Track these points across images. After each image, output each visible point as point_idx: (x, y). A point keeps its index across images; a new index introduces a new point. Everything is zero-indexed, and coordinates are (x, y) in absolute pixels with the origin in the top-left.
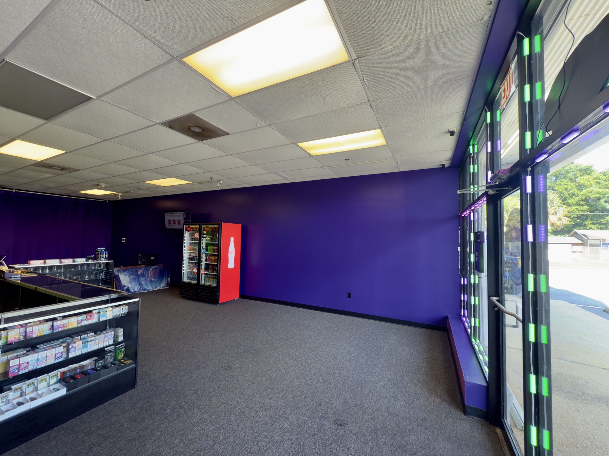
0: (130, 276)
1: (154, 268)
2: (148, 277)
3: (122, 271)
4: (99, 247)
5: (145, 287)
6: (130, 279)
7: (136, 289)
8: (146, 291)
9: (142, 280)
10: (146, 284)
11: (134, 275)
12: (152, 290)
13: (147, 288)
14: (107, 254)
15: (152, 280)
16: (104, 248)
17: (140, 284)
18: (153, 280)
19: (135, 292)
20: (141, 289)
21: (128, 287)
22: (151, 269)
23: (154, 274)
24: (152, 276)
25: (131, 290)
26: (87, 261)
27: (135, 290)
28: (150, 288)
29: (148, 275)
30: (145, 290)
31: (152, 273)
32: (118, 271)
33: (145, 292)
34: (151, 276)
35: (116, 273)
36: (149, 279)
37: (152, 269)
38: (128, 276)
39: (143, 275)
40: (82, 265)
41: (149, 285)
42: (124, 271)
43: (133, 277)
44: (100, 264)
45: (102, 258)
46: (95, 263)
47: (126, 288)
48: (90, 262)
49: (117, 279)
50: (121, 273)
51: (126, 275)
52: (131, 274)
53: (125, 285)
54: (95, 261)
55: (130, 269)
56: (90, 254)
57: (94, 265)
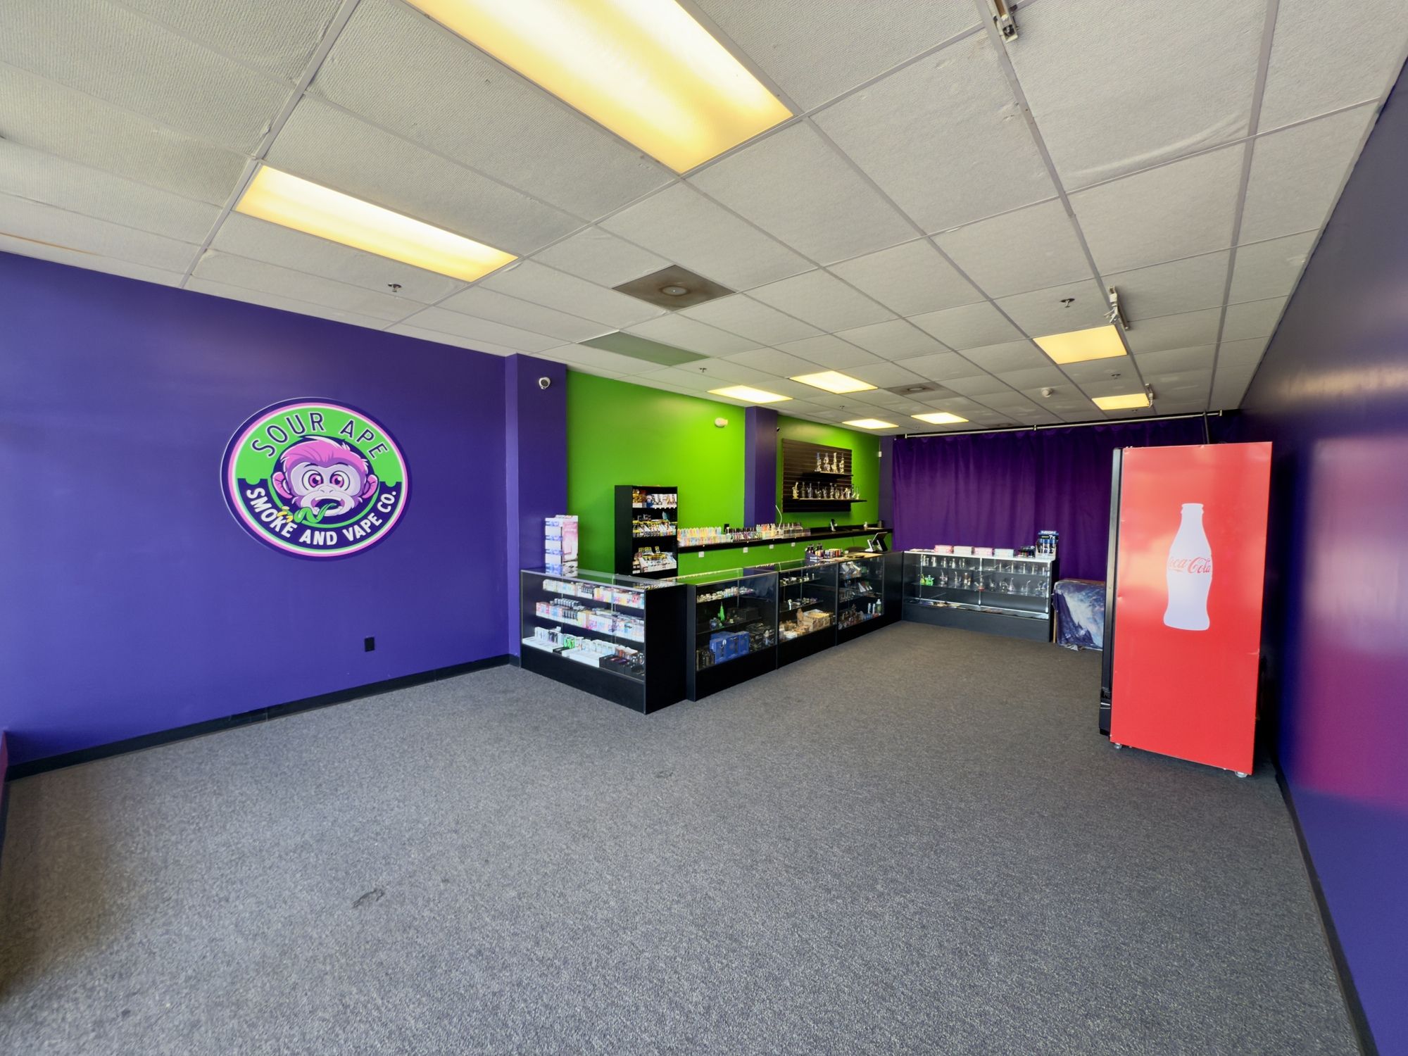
0: (1094, 606)
3: (1072, 589)
4: (1044, 530)
6: (1094, 613)
14: (1054, 545)
16: (1054, 533)
21: (1088, 632)
26: (1015, 555)
32: (1062, 587)
35: (1059, 592)
38: (1087, 604)
40: (1006, 564)
42: (1079, 589)
44: (1040, 566)
45: (1043, 555)
46: (1030, 562)
47: (1082, 633)
48: (1021, 558)
49: (1057, 604)
50: (1069, 592)
51: (1082, 600)
52: (1095, 600)
53: (1082, 624)
54: (1030, 559)
55: (1095, 588)
56: (1025, 542)
57: (1029, 566)
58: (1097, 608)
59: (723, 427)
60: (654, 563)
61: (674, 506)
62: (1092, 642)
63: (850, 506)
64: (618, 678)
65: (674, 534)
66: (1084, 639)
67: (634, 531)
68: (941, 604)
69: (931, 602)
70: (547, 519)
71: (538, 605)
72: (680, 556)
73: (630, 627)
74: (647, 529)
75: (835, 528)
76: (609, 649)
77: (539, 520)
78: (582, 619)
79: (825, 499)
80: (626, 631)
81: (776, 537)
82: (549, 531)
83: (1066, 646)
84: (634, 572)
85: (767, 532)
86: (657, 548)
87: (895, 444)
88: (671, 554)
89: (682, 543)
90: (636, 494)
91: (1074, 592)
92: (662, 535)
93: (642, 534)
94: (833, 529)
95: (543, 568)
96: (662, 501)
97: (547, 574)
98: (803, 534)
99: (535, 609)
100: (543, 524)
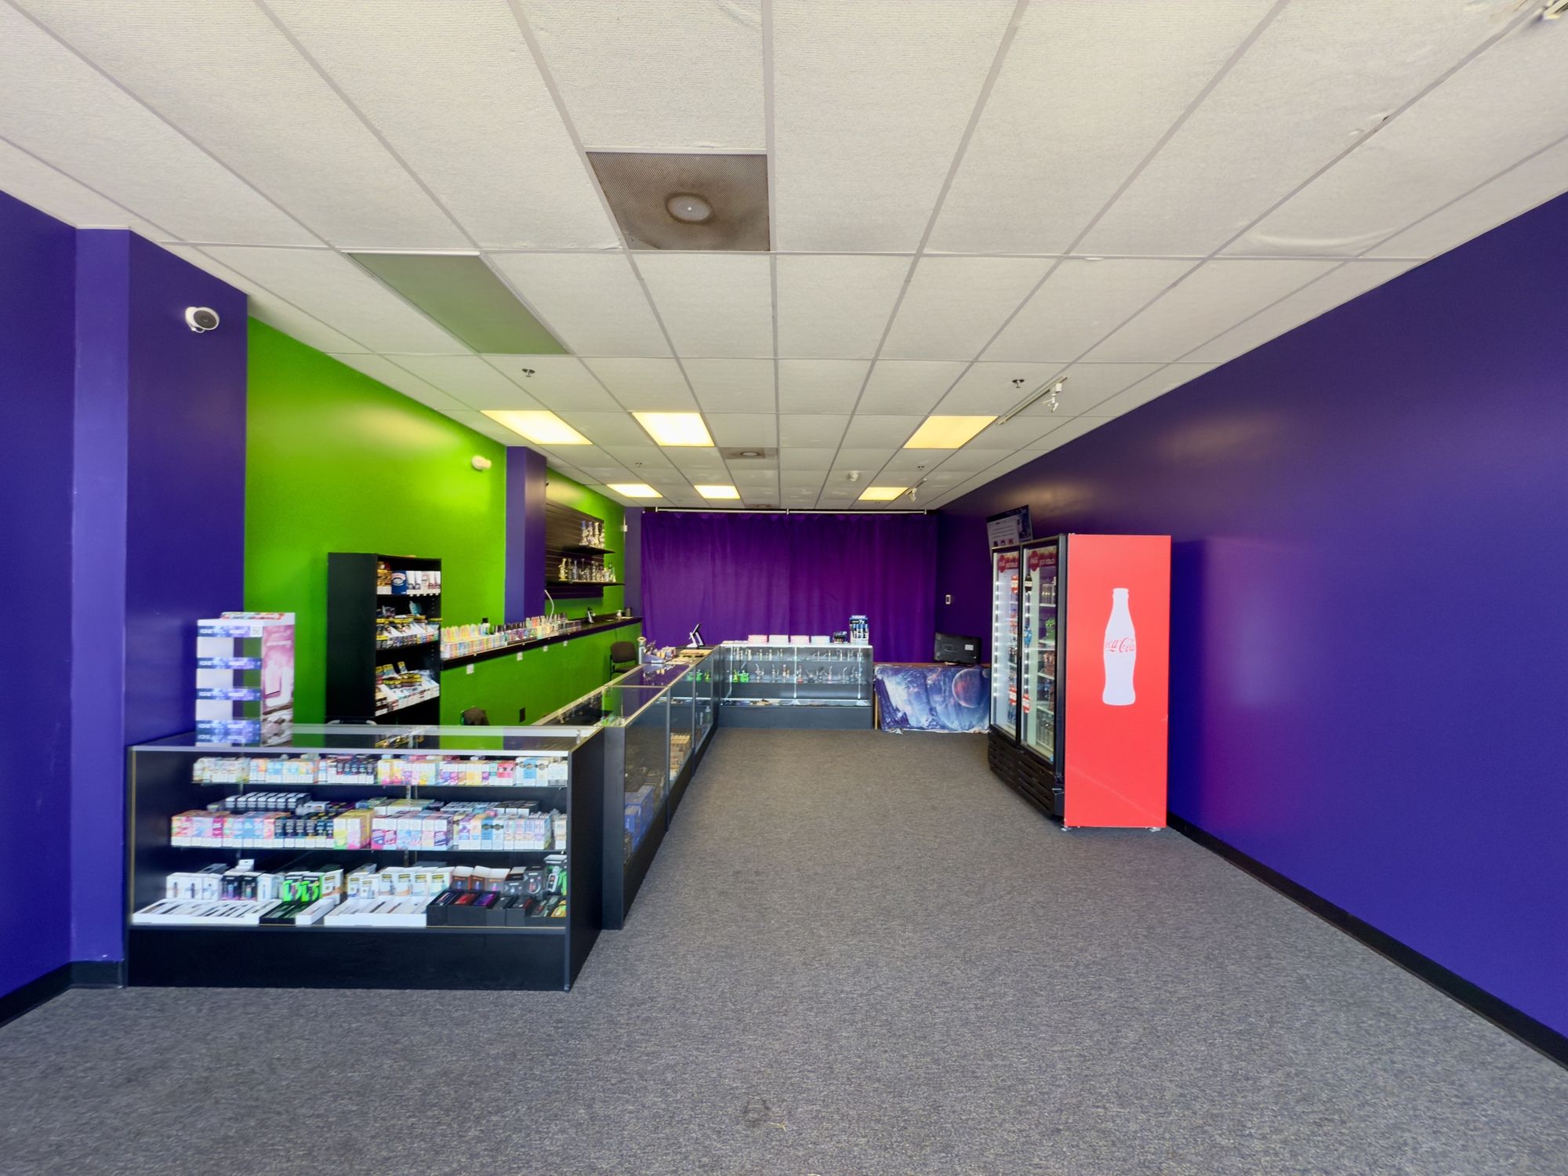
0: (908, 687)
1: (966, 674)
2: (951, 695)
3: (890, 672)
4: (853, 614)
5: (944, 720)
6: (909, 694)
7: (924, 723)
8: (946, 731)
9: (936, 702)
10: (948, 715)
11: (918, 686)
12: (960, 731)
13: (949, 725)
14: (867, 630)
15: (959, 704)
16: (863, 617)
17: (932, 710)
18: (963, 704)
19: (921, 728)
20: (934, 723)
21: (905, 714)
22: (958, 675)
23: (966, 690)
24: (962, 696)
25: (913, 722)
26: (831, 641)
27: (921, 725)
28: (955, 725)
29: (950, 691)
30: (943, 727)
31: (960, 685)
32: (882, 671)
33: (941, 731)
34: (957, 693)
35: (879, 677)
36: (952, 701)
37: (961, 676)
38: (904, 687)
39: (937, 689)
40: (822, 652)
41: (953, 716)
42: (896, 672)
43: (916, 690)
44: (855, 652)
45: (858, 639)
46: (847, 649)
47: (900, 715)
48: (837, 645)
49: (877, 690)
50: (888, 677)
51: (899, 683)
52: (910, 682)
53: (899, 707)
54: (846, 645)
55: (909, 670)
56: (837, 627)
57: (845, 652)
58: (912, 689)
59: (480, 470)
60: (406, 693)
61: (437, 591)
62: (908, 724)
63: (602, 590)
64: (485, 936)
65: (436, 638)
66: (902, 721)
67: (379, 638)
68: (760, 702)
69: (747, 700)
70: (201, 623)
71: (177, 822)
72: (444, 674)
73: (498, 827)
74: (395, 633)
75: (593, 618)
76: (434, 881)
77: (175, 623)
78: (346, 832)
79: (589, 581)
80: (486, 837)
81: (552, 635)
82: (204, 648)
83: (890, 731)
84: (378, 713)
85: (542, 628)
86: (401, 665)
87: (643, 517)
88: (427, 672)
89: (446, 654)
90: (382, 570)
91: (892, 675)
92: (420, 642)
93: (389, 642)
94: (591, 620)
95: (188, 730)
96: (420, 582)
97: (200, 746)
98: (574, 629)
99: (169, 833)
100: (191, 635)
